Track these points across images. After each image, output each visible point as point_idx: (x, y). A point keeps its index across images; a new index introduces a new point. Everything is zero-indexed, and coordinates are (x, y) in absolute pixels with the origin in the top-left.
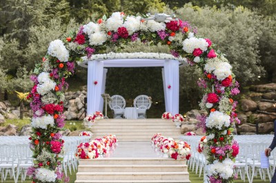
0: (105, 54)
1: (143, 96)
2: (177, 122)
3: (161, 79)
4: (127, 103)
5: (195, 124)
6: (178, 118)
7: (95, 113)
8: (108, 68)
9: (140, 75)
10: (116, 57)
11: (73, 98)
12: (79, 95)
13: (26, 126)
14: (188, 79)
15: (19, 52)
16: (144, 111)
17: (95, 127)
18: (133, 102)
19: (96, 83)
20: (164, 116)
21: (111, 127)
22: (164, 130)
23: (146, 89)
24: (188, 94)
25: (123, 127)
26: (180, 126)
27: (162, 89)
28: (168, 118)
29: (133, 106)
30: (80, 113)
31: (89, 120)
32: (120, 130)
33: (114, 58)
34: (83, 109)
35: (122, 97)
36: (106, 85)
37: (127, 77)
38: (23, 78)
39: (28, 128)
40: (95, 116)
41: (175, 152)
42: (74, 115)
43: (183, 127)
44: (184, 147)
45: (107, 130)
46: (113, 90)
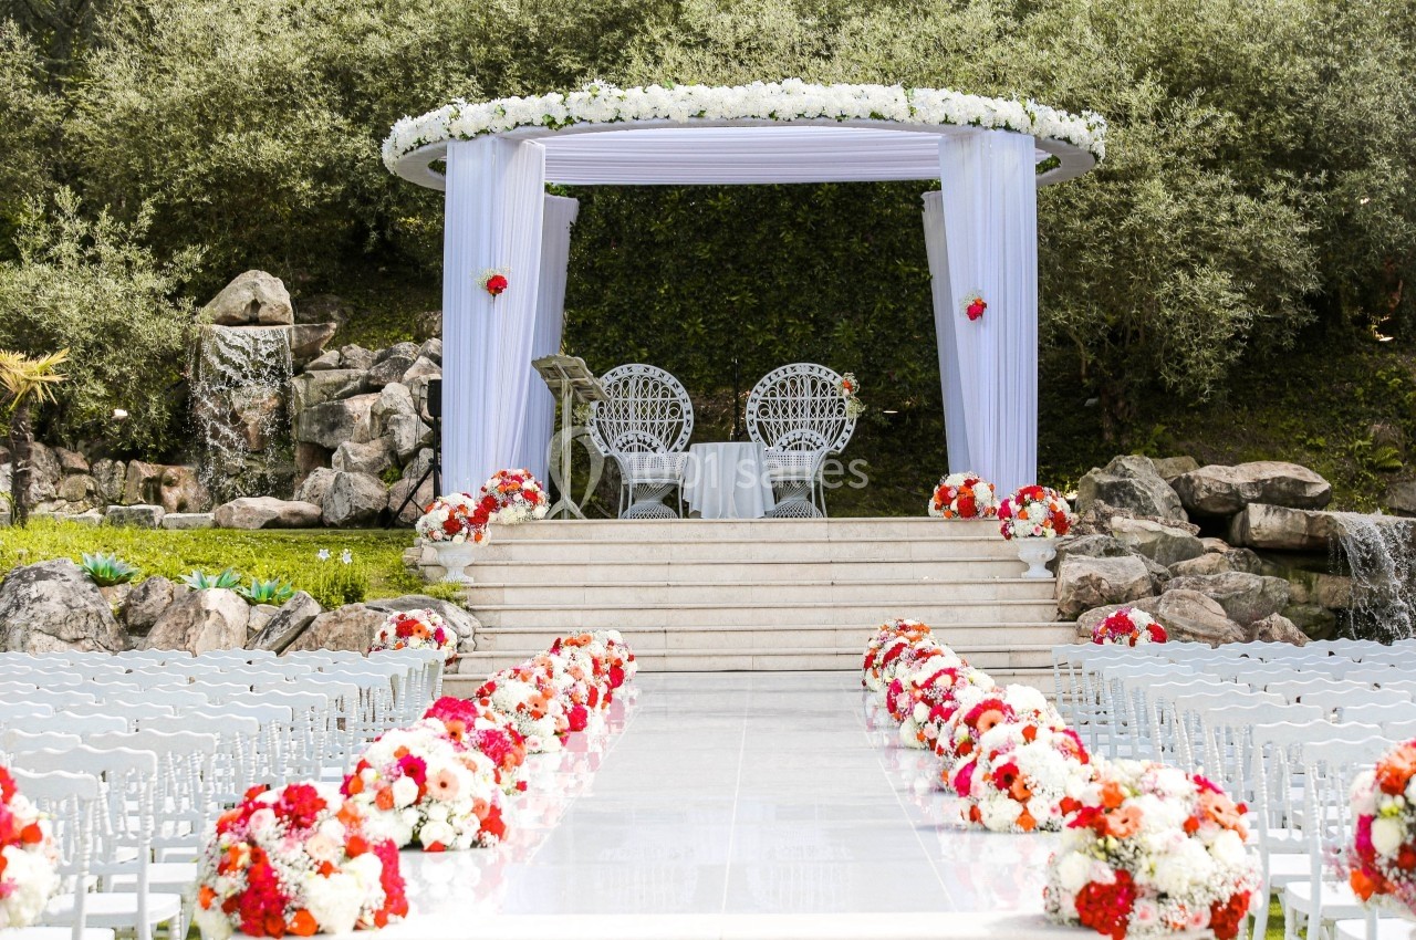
0: (554, 98)
1: (803, 368)
2: (1032, 538)
3: (921, 257)
4: (701, 418)
5: (1146, 551)
6: (1037, 510)
7: (493, 484)
8: (583, 194)
9: (787, 237)
10: (628, 111)
11: (371, 387)
12: (404, 365)
13: (23, 577)
14: (1088, 258)
15: (44, 105)
16: (808, 466)
17: (490, 576)
18: (739, 408)
19: (496, 285)
20: (945, 500)
21: (596, 575)
22: (947, 595)
23: (822, 326)
24: (1088, 357)
25: (678, 574)
26: (1052, 565)
27: (928, 325)
28: (969, 509)
29: (742, 436)
30: (408, 482)
31: (452, 527)
32: (652, 596)
33: (616, 120)
34: (426, 455)
35: (670, 380)
36: (568, 304)
37: (703, 251)
38: (56, 262)
39: (37, 588)
40: (489, 504)
41: (1108, 877)
42: (369, 491)
43: (1072, 570)
44: (1190, 827)
45: (569, 597)
46: (613, 332)
